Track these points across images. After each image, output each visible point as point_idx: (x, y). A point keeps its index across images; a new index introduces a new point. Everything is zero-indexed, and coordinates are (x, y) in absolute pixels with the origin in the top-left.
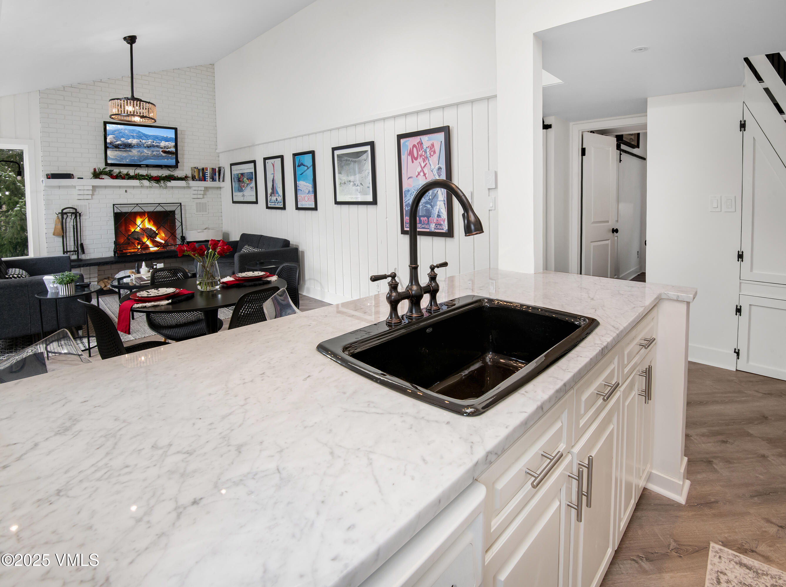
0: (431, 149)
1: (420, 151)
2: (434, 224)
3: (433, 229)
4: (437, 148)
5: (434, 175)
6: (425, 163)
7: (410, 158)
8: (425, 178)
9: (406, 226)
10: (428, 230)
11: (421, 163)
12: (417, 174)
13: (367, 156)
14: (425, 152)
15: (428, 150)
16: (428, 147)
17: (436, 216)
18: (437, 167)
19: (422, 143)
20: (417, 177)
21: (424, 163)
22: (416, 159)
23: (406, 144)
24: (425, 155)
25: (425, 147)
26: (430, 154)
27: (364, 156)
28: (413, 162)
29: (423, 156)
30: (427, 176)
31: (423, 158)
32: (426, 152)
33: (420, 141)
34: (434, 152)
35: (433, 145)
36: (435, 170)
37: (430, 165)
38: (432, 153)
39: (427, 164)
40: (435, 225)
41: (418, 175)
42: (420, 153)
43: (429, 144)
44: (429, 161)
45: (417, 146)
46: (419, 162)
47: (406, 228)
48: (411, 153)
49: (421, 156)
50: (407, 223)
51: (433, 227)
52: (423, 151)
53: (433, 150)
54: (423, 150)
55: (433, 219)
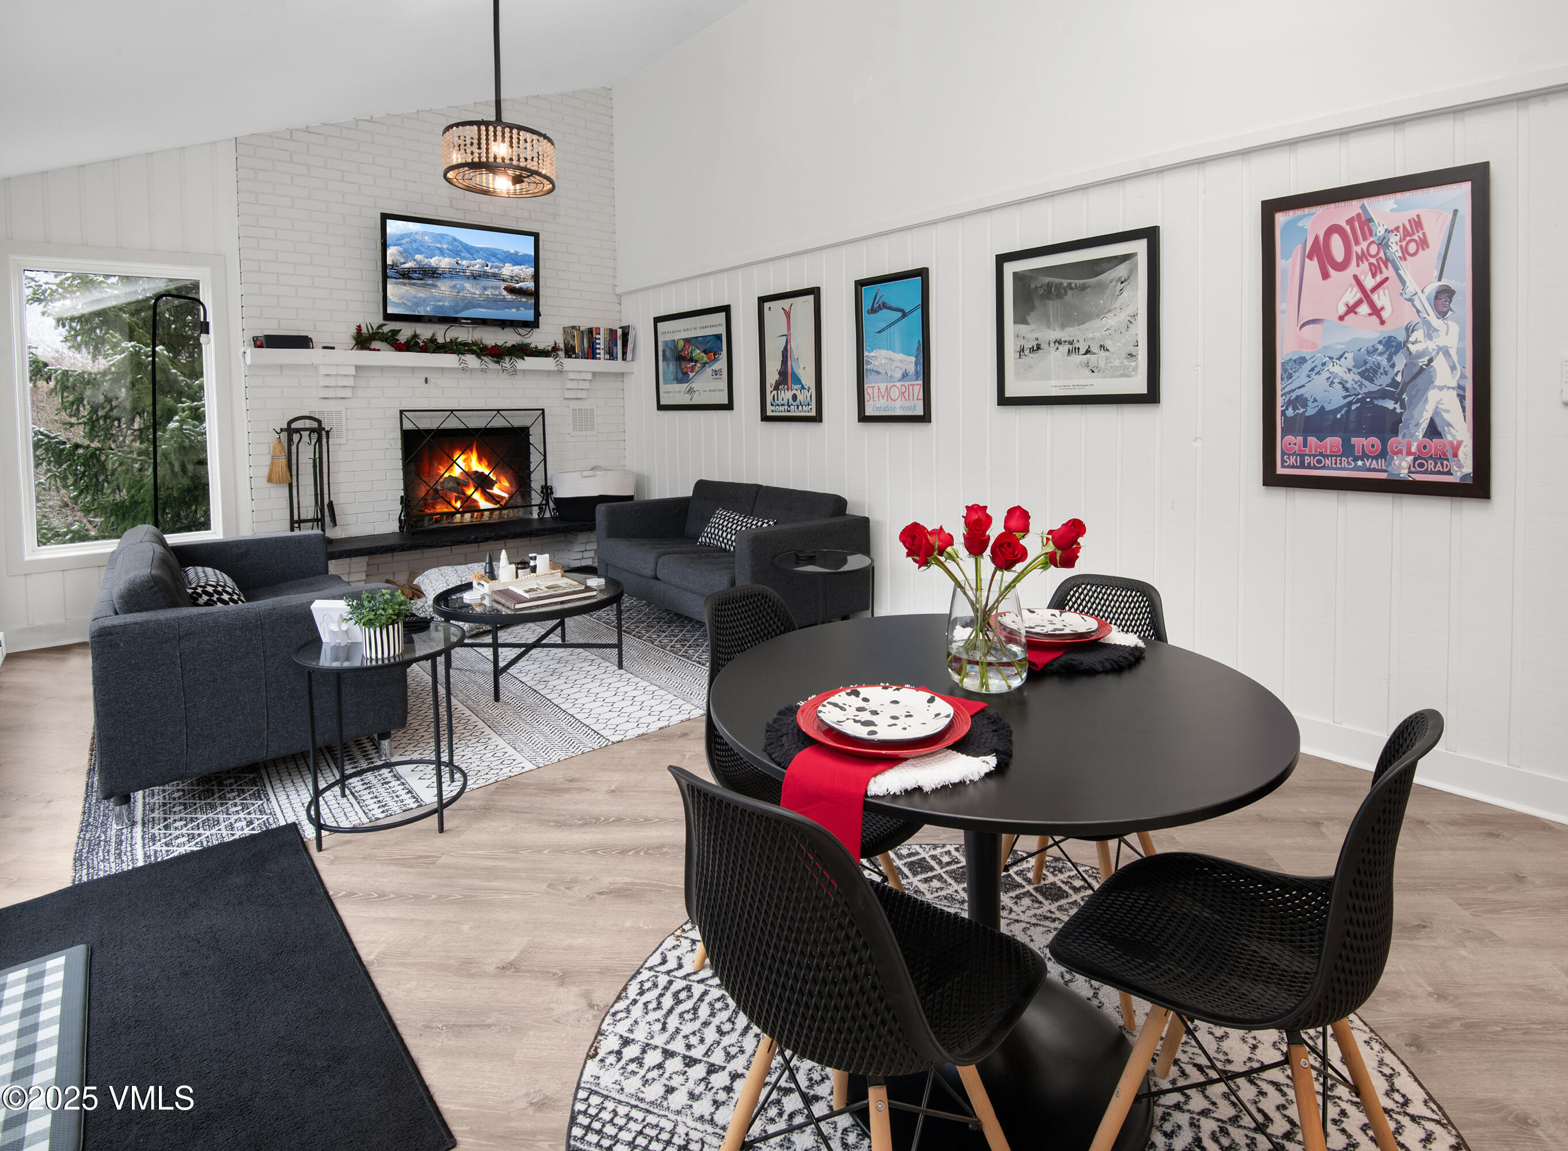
0: (1406, 233)
1: (1357, 243)
2: (1410, 458)
3: (1406, 471)
4: (1435, 232)
5: (1418, 311)
6: (1379, 279)
7: (1313, 267)
8: (1378, 321)
9: (1283, 461)
10: (1383, 476)
11: (1362, 278)
12: (1342, 309)
13: (1133, 270)
14: (1379, 245)
15: (1394, 239)
16: (1397, 229)
17: (1420, 434)
18: (1433, 287)
19: (1371, 220)
20: (1341, 318)
21: (1374, 276)
22: (1341, 267)
23: (1300, 224)
24: (1382, 254)
25: (1380, 231)
26: (1405, 251)
27: (1121, 270)
28: (1325, 276)
29: (1373, 257)
30: (1385, 315)
31: (1371, 264)
32: (1383, 244)
33: (1358, 215)
34: (1423, 243)
35: (1417, 223)
36: (1423, 297)
37: (1403, 282)
38: (1412, 247)
39: (1387, 279)
40: (1415, 460)
41: (1347, 313)
42: (1357, 249)
43: (1403, 219)
44: (1396, 269)
45: (1348, 228)
46: (1355, 277)
47: (1283, 466)
48: (1320, 251)
49: (1360, 258)
50: (1289, 455)
51: (1404, 464)
52: (1373, 242)
53: (1415, 237)
54: (1371, 239)
55: (1405, 441)
